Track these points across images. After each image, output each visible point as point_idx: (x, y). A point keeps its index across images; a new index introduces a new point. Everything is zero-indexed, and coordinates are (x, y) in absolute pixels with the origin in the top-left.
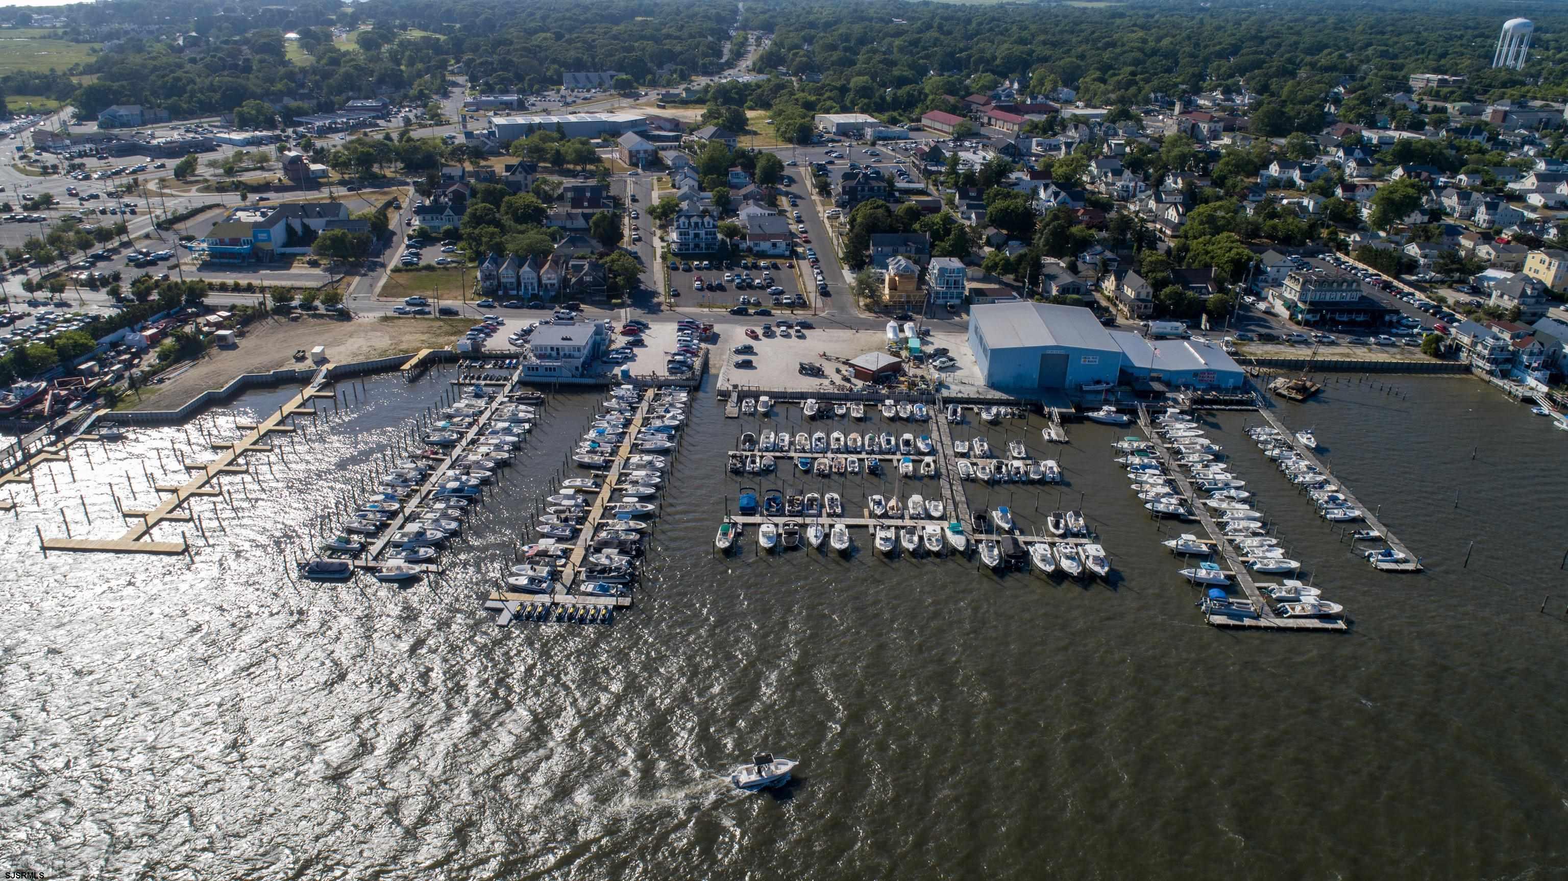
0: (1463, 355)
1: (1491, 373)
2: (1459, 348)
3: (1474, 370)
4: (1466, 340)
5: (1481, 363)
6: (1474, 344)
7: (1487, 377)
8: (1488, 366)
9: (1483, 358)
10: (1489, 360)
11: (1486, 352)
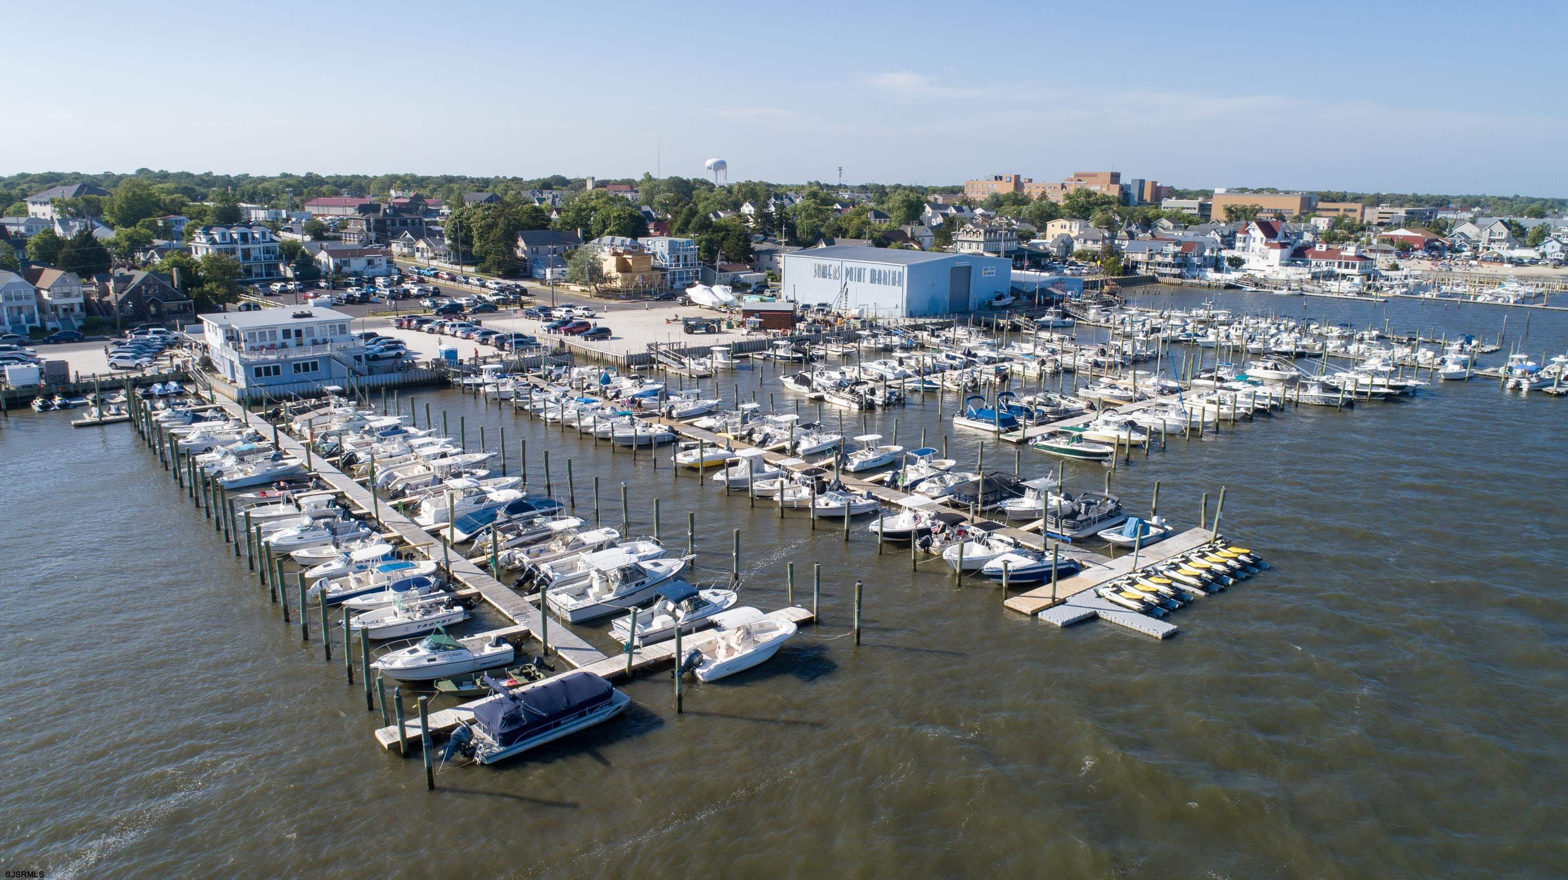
0: (1142, 271)
1: (1180, 276)
2: (1135, 265)
3: (1160, 279)
4: (1140, 257)
5: (1167, 270)
6: (1151, 256)
7: (1178, 281)
8: (1177, 271)
9: (1166, 265)
10: (1174, 266)
11: (1169, 259)
